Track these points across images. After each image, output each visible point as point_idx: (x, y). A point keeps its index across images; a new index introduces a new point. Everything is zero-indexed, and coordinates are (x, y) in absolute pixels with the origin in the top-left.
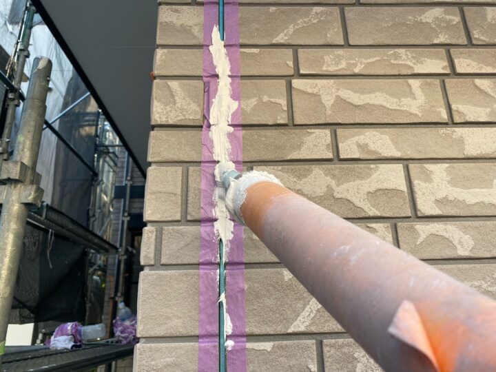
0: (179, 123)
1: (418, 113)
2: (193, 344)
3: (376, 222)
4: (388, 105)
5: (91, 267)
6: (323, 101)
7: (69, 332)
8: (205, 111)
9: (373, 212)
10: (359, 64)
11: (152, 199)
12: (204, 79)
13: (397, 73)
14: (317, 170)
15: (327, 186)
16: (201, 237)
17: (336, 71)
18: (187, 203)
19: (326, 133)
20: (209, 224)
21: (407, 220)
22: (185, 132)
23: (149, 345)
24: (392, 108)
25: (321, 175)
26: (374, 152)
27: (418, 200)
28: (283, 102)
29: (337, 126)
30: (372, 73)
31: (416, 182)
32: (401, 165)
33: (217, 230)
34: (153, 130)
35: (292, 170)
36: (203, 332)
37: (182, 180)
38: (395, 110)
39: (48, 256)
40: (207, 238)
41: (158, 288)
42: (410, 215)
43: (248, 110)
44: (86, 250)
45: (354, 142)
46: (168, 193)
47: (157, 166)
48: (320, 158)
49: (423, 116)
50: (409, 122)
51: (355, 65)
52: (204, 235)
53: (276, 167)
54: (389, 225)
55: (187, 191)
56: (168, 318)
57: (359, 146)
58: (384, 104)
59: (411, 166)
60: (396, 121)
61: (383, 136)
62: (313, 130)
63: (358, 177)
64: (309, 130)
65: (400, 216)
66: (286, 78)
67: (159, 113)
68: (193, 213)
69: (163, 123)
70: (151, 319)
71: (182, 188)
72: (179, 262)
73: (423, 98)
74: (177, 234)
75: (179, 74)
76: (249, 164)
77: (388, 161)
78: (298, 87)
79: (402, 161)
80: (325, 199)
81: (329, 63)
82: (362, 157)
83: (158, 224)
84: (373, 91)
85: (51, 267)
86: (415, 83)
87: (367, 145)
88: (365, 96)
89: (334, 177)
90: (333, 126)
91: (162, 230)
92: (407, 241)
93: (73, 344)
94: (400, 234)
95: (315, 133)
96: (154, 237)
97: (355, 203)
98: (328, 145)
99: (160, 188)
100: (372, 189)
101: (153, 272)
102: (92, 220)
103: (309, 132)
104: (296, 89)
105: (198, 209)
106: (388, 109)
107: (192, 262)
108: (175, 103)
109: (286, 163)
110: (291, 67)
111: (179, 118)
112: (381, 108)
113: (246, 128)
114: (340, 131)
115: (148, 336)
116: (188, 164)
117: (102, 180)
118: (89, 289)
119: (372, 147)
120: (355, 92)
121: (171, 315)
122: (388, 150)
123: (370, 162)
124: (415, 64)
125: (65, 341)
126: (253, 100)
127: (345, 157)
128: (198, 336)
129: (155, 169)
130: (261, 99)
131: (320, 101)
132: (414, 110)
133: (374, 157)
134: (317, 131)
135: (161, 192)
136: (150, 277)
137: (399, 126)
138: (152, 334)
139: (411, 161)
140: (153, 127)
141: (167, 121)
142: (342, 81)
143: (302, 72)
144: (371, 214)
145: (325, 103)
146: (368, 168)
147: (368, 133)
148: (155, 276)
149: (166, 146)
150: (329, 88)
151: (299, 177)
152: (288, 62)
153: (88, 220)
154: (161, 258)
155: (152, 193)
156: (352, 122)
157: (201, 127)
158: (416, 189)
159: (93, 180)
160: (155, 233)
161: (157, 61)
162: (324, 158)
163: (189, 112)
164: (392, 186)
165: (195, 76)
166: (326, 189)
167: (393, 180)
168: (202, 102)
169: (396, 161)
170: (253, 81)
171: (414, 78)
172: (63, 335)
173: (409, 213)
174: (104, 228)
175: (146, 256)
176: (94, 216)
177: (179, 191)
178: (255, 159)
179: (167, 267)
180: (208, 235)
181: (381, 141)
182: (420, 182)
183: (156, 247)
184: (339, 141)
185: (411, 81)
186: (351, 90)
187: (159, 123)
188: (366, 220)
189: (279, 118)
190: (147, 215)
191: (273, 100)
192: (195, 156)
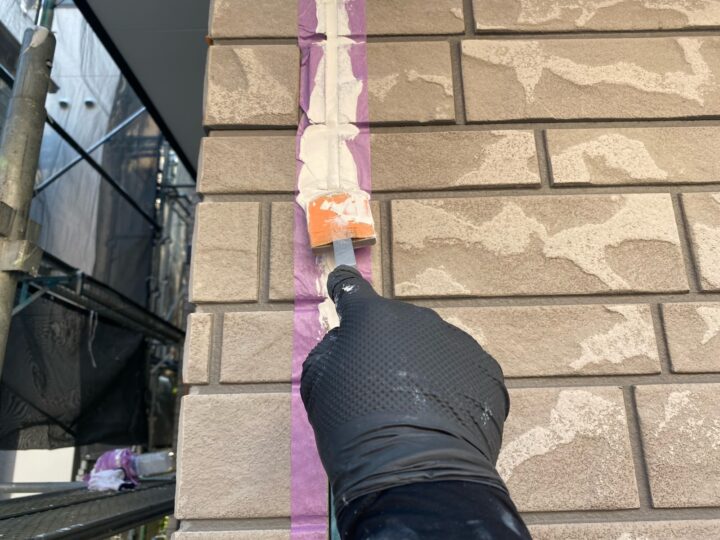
0: (253, 122)
1: (696, 97)
2: (279, 532)
3: (623, 302)
4: (640, 85)
5: (155, 363)
6: (520, 78)
7: (118, 463)
8: (302, 99)
9: (617, 283)
10: (585, 11)
11: (204, 260)
12: (301, 41)
13: (655, 26)
14: (511, 206)
15: (531, 236)
16: (295, 331)
17: (543, 24)
18: (269, 268)
19: (527, 138)
20: (310, 307)
21: (682, 296)
22: (265, 138)
23: (197, 534)
24: (649, 90)
25: (519, 214)
26: (616, 171)
27: (701, 259)
28: (446, 81)
29: (547, 125)
30: (610, 27)
31: (697, 227)
32: (668, 195)
33: (325, 319)
34: (208, 135)
35: (464, 205)
36: (300, 511)
37: (260, 226)
38: (654, 93)
39: (90, 349)
40: (306, 333)
41: (214, 426)
42: (687, 288)
43: (382, 95)
44: (147, 340)
45: (580, 152)
46: (234, 250)
47: (215, 201)
48: (517, 182)
49: (706, 103)
50: (680, 115)
51: (578, 12)
52: (300, 328)
53: (433, 201)
54: (647, 306)
55: (269, 246)
56: (233, 484)
57: (588, 160)
58: (634, 82)
59: (687, 196)
60: (657, 114)
61: (631, 141)
62: (501, 132)
63: (589, 218)
64: (495, 132)
65: (668, 290)
66: (450, 38)
67: (218, 104)
68: (281, 288)
69: (225, 122)
70: (203, 485)
71: (260, 240)
72: (254, 378)
73: (707, 70)
74: (251, 328)
75: (255, 35)
76: (383, 196)
77: (644, 188)
78: (472, 54)
79: (669, 188)
80: (526, 259)
81: (531, 9)
82: (594, 180)
83: (215, 306)
84: (612, 60)
85: (94, 365)
86: (689, 44)
87: (603, 159)
88: (597, 69)
89: (542, 217)
90: (539, 124)
91: (222, 318)
92: (683, 337)
93: (122, 482)
94: (668, 323)
95: (506, 136)
96: (208, 332)
97: (584, 266)
98: (530, 159)
99: (219, 240)
100: (615, 240)
101: (205, 396)
102: (154, 295)
103: (494, 136)
104: (469, 57)
105: (290, 279)
106: (641, 91)
107: (277, 378)
108: (247, 85)
109: (451, 193)
110: (459, 19)
111: (254, 113)
112: (627, 90)
113: (377, 129)
114: (552, 133)
115: (196, 517)
116: (271, 197)
117: (169, 237)
118: (154, 395)
119: (612, 161)
120: (579, 61)
121: (238, 478)
122: (643, 168)
123: (609, 189)
124: (690, 10)
125: (110, 478)
126: (390, 77)
127: (564, 181)
128: (289, 518)
129: (210, 206)
130: (404, 76)
131: (514, 79)
132: (691, 94)
133: (616, 181)
134: (510, 133)
135: (220, 249)
136: (199, 407)
137: (661, 123)
138: (203, 513)
139: (687, 188)
140: (208, 130)
141: (232, 118)
142: (554, 42)
143: (479, 26)
144: (614, 286)
145: (524, 82)
146: (606, 200)
147: (604, 137)
148: (209, 405)
149: (230, 164)
150: (529, 55)
151: (476, 219)
152: (454, 10)
153: (149, 296)
154: (220, 370)
155: (204, 251)
156: (575, 116)
157: (295, 128)
158: (698, 239)
159: (154, 237)
160: (209, 324)
161: (216, 11)
162: (525, 182)
163: (273, 102)
164: (652, 234)
165: (284, 38)
166: (528, 241)
167: (654, 222)
168: (297, 82)
169: (659, 188)
170: (390, 44)
171: (689, 35)
172: (108, 468)
173: (684, 284)
174: (173, 307)
175: (192, 367)
176: (157, 289)
177: (253, 247)
178: (394, 187)
179: (232, 387)
180: (308, 327)
181: (629, 151)
182: (705, 227)
183: (211, 351)
184: (550, 152)
185: (683, 41)
186: (570, 58)
187: (218, 121)
188: (605, 299)
189: (438, 109)
190: (194, 292)
191: (426, 77)
192: (284, 182)
